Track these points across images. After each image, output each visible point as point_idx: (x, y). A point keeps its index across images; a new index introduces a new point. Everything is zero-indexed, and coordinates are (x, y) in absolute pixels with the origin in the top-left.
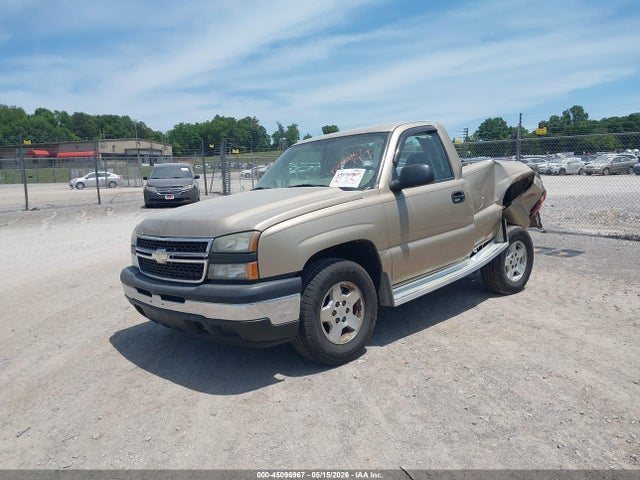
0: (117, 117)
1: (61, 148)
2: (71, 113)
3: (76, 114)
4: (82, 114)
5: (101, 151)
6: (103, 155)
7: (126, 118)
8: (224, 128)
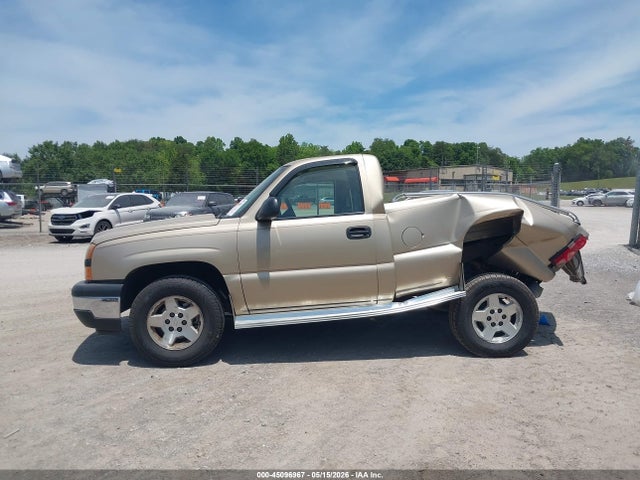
0: (473, 144)
1: (409, 174)
2: (433, 143)
3: (438, 143)
4: (443, 143)
5: (442, 176)
6: (442, 180)
7: (483, 145)
8: (587, 152)
